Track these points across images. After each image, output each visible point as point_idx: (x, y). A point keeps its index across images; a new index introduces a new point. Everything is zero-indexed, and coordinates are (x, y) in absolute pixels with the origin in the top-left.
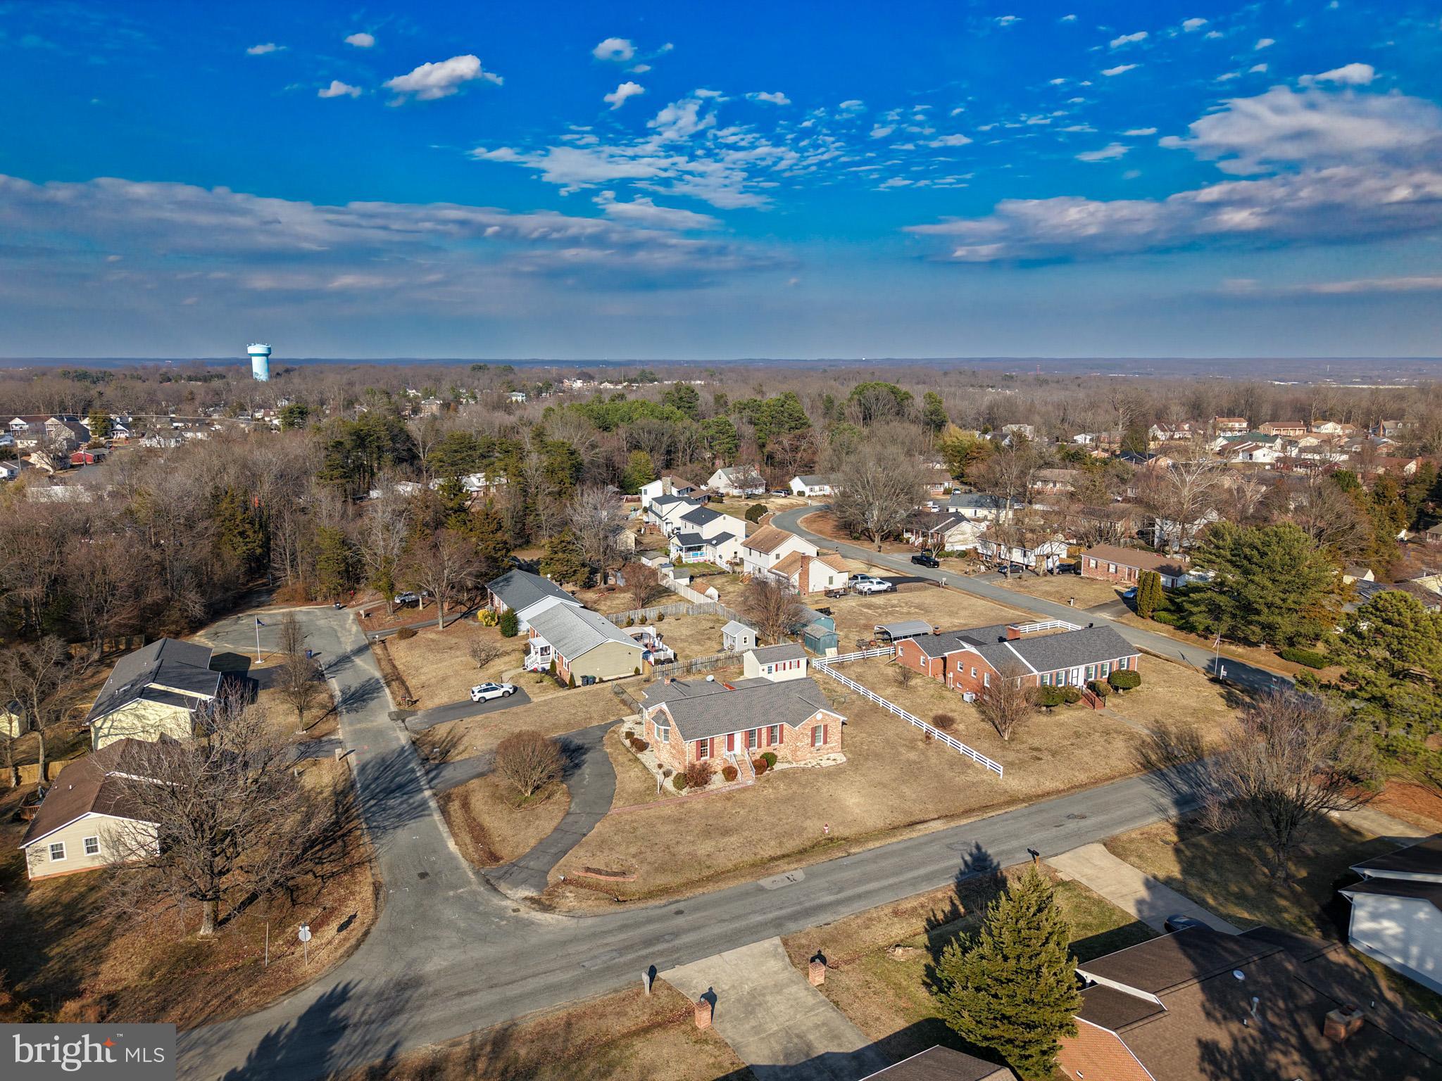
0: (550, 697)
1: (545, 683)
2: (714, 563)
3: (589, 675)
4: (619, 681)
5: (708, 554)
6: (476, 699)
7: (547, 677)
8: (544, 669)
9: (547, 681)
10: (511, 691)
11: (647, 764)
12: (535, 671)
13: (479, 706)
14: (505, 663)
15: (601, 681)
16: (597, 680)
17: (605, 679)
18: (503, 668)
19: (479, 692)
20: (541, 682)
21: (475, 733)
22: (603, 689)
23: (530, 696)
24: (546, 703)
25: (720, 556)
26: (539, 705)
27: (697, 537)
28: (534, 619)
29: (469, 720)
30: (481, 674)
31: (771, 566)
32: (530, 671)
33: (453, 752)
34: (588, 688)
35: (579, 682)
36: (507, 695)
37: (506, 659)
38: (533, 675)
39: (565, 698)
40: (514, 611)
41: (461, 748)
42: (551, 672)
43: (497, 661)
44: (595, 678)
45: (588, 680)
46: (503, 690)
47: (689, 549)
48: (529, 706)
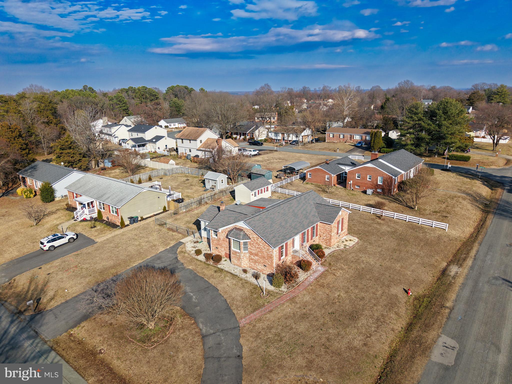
0: (110, 236)
1: (98, 227)
2: (155, 152)
3: (134, 215)
4: (157, 217)
5: (149, 148)
6: (46, 248)
7: (97, 223)
8: (92, 218)
9: (99, 226)
10: (75, 237)
11: (233, 272)
12: (85, 220)
13: (50, 253)
14: (56, 219)
15: (143, 219)
16: (139, 219)
17: (144, 217)
18: (55, 222)
19: (48, 242)
20: (95, 227)
21: (59, 277)
22: (148, 224)
23: (93, 238)
24: (109, 241)
25: (159, 148)
26: (104, 243)
27: (142, 139)
28: (70, 186)
29: (48, 266)
30: (39, 230)
31: (198, 147)
32: (82, 221)
33: (44, 300)
34: (135, 225)
35: (127, 222)
36: (72, 240)
37: (55, 216)
38: (85, 223)
39: (123, 235)
40: (49, 184)
41: (51, 293)
42: (99, 219)
43: (47, 219)
44: (137, 218)
45: (133, 220)
46: (68, 238)
47: (139, 146)
48: (95, 245)
